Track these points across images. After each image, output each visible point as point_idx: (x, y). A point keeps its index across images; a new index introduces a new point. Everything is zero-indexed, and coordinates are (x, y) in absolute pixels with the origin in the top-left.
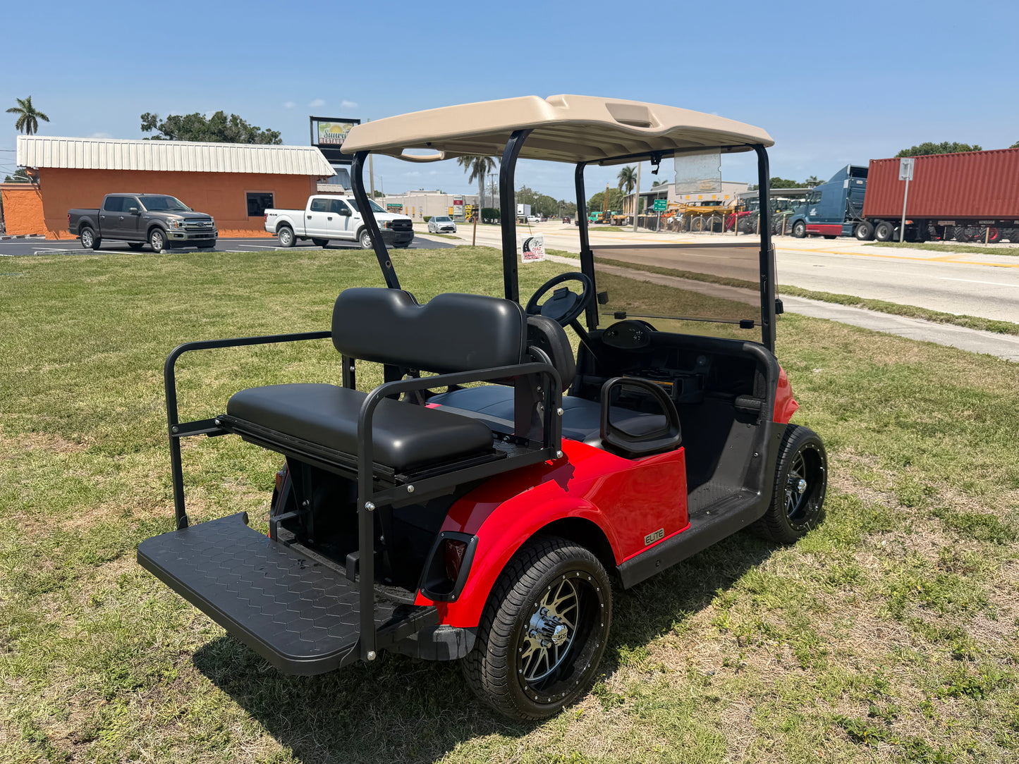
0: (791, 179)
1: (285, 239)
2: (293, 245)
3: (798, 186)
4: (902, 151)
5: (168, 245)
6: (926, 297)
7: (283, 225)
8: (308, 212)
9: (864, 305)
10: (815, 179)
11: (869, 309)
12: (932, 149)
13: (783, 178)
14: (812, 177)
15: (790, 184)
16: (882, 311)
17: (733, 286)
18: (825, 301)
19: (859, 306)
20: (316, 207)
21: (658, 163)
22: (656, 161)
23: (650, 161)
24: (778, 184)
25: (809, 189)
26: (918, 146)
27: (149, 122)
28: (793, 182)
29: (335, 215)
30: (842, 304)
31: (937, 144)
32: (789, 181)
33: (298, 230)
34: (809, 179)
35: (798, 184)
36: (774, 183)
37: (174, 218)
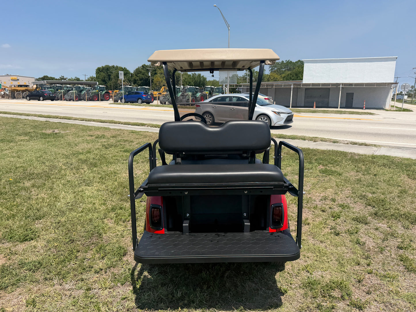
0: (53, 77)
3: (56, 80)
4: (98, 68)
6: (158, 122)
9: (148, 126)
10: (63, 77)
11: (151, 127)
12: (109, 68)
13: (49, 76)
14: (62, 76)
15: (52, 79)
16: (156, 127)
17: (86, 121)
18: (131, 125)
19: (146, 126)
21: (213, 73)
22: (212, 72)
23: (209, 71)
24: (47, 78)
25: (63, 81)
26: (104, 66)
28: (54, 78)
30: (139, 126)
31: (111, 66)
32: (52, 77)
34: (61, 77)
35: (56, 79)
36: (46, 78)
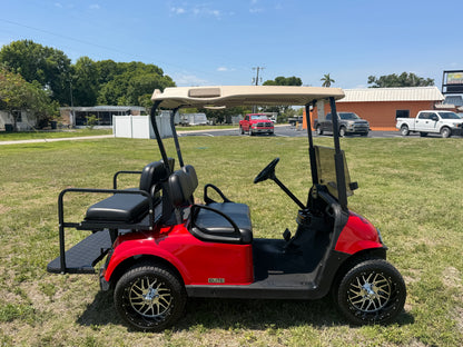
1: (404, 132)
2: (408, 135)
5: (346, 134)
7: (404, 125)
8: (417, 119)
20: (421, 117)
27: (371, 80)
29: (430, 121)
33: (411, 128)
37: (350, 122)
